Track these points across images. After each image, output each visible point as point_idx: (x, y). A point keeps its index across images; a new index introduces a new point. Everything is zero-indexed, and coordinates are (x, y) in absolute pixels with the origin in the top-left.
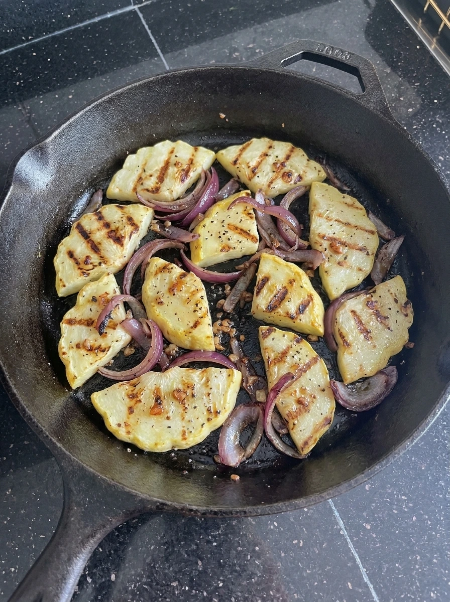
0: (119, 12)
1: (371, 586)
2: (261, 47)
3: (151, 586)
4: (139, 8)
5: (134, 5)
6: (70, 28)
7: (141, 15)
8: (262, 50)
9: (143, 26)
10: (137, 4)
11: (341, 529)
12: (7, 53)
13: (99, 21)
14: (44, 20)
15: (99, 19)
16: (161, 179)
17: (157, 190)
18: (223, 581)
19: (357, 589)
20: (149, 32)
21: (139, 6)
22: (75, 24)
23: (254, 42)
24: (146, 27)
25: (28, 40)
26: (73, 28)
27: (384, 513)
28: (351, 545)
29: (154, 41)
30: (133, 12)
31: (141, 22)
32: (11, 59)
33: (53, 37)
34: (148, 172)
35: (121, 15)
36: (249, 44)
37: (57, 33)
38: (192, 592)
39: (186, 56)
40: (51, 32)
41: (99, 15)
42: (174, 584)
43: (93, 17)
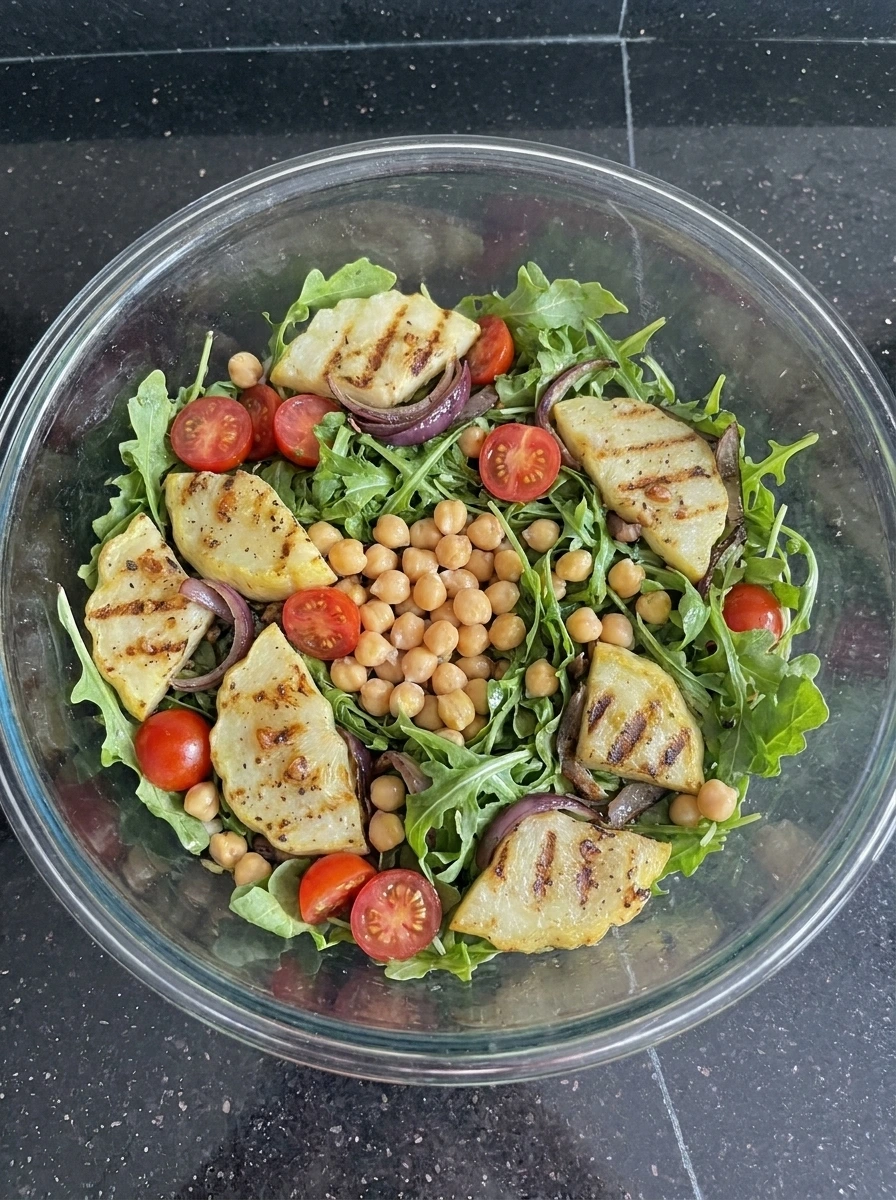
0: (591, 39)
1: (693, 1176)
2: (814, 185)
3: (293, 1129)
4: (628, 44)
5: (622, 36)
6: (492, 41)
7: (626, 59)
8: (814, 192)
9: (622, 78)
10: (627, 36)
11: (653, 1070)
12: (366, 50)
13: (549, 45)
14: (451, 12)
15: (550, 40)
16: (376, 363)
17: (366, 382)
18: (424, 1135)
19: (666, 1177)
20: (628, 92)
21: (629, 40)
22: (503, 36)
23: (807, 173)
24: (627, 82)
25: (410, 38)
26: (497, 42)
27: (738, 1051)
28: (667, 1100)
29: (629, 111)
30: (615, 49)
31: (621, 71)
32: (368, 63)
33: (456, 49)
34: (353, 346)
35: (593, 45)
36: (796, 172)
37: (466, 42)
38: (366, 1148)
39: (674, 157)
40: (456, 38)
41: (553, 34)
42: (336, 1130)
43: (541, 34)
